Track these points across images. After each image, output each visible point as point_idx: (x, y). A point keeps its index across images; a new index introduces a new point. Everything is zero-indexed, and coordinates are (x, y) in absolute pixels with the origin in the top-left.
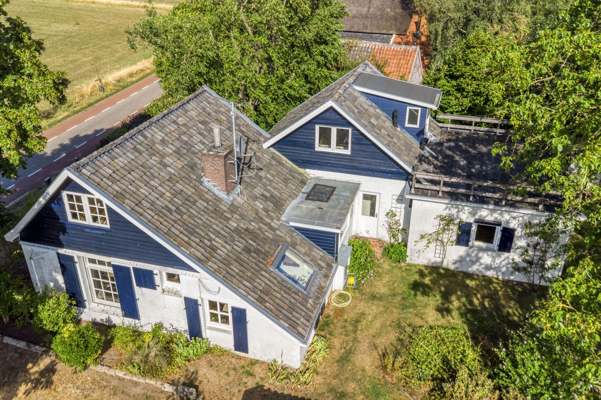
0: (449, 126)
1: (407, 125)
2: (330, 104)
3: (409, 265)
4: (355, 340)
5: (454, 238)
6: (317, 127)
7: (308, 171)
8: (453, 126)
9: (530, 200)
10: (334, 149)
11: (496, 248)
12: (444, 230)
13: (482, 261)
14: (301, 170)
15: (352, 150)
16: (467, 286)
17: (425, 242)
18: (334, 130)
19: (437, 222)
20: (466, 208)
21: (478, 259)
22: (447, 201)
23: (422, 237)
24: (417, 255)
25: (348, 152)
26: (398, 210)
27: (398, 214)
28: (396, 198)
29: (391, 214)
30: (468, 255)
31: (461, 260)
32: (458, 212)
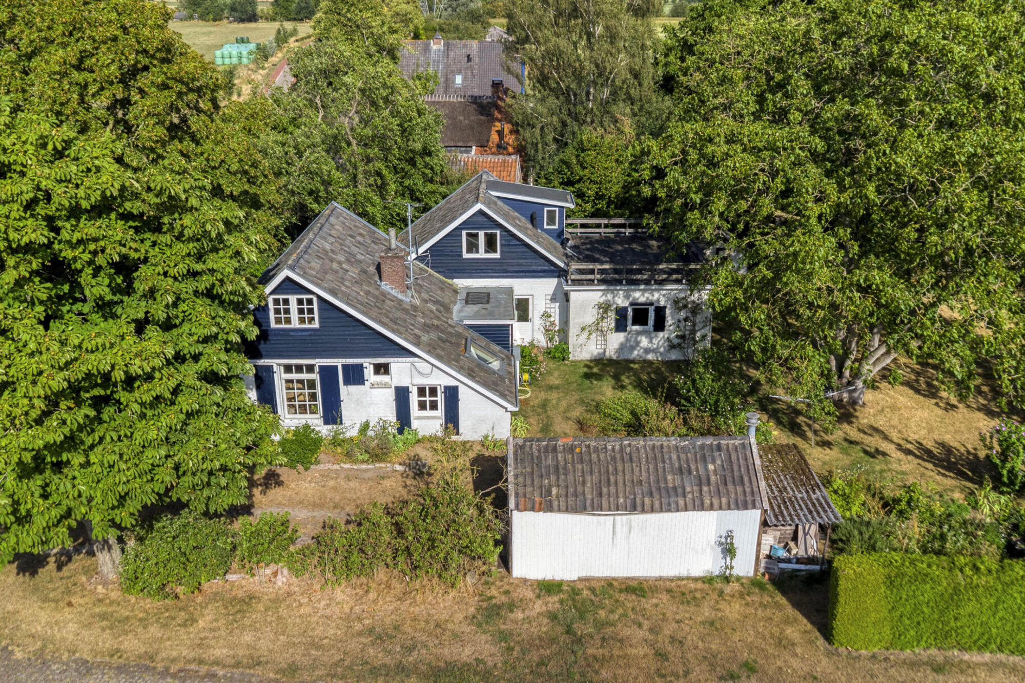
0: (579, 230)
1: (546, 227)
2: (479, 206)
3: (572, 362)
4: (548, 417)
5: (613, 325)
6: (464, 233)
7: (456, 281)
8: (583, 230)
9: (674, 277)
10: (482, 254)
11: (652, 329)
12: (603, 318)
13: (642, 345)
14: (449, 281)
15: (502, 252)
16: (632, 369)
17: (586, 333)
18: (481, 234)
19: (595, 311)
20: (621, 292)
21: (638, 343)
22: (603, 288)
23: (583, 329)
24: (579, 350)
25: (497, 255)
26: (553, 310)
27: (553, 315)
28: (549, 297)
29: (546, 315)
30: (627, 340)
31: (622, 347)
32: (614, 297)
